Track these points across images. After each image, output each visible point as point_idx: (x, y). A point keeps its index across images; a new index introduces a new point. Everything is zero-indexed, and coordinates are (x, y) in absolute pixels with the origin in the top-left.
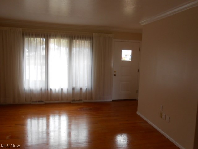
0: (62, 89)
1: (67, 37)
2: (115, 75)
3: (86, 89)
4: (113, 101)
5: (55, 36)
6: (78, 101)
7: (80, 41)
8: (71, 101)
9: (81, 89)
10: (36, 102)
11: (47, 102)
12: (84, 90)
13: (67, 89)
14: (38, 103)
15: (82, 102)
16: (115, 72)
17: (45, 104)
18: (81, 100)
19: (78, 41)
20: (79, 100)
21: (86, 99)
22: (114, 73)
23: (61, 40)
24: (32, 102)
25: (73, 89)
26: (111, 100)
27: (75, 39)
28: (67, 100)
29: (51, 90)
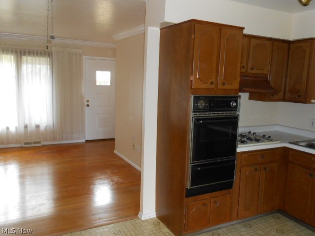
0: (8, 128)
1: (12, 52)
2: (88, 106)
3: (46, 127)
4: (87, 141)
6: (34, 143)
7: (34, 58)
8: (23, 145)
9: (38, 127)
12: (42, 127)
13: (16, 128)
15: (40, 145)
16: (88, 101)
18: (39, 143)
19: (29, 58)
22: (86, 103)
23: (3, 56)
25: (26, 127)
26: (84, 141)
27: (25, 54)
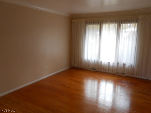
0: (109, 63)
5: (106, 22)
6: (121, 74)
8: (116, 73)
9: (124, 65)
10: (91, 69)
11: (98, 70)
13: (113, 63)
14: (92, 70)
15: (125, 75)
17: (97, 71)
18: (124, 74)
20: (123, 74)
21: (128, 74)
24: (89, 68)
25: (118, 64)
28: (112, 71)
29: (101, 62)
